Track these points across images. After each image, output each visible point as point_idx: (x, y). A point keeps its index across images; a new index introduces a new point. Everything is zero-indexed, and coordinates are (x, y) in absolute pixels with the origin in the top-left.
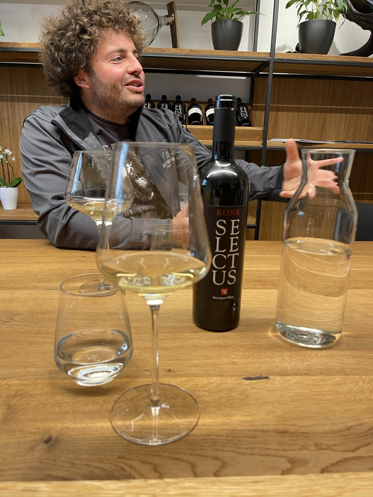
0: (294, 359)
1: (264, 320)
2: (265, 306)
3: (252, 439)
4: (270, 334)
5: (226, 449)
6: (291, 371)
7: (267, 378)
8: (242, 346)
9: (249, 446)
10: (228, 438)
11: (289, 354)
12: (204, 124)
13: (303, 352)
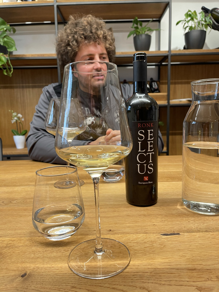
0: (197, 222)
1: (174, 199)
2: (174, 191)
3: (169, 275)
4: (179, 207)
5: (150, 281)
6: (195, 230)
7: (178, 234)
8: (160, 215)
9: (167, 279)
10: (152, 274)
11: (193, 219)
13: (203, 218)
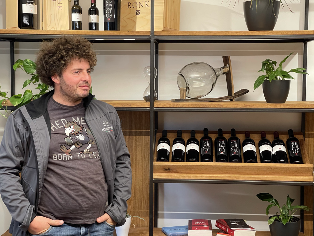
12: (258, 161)
